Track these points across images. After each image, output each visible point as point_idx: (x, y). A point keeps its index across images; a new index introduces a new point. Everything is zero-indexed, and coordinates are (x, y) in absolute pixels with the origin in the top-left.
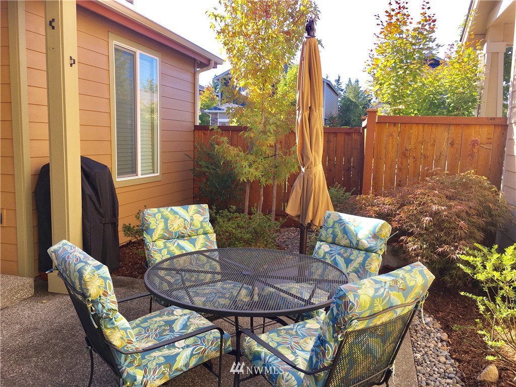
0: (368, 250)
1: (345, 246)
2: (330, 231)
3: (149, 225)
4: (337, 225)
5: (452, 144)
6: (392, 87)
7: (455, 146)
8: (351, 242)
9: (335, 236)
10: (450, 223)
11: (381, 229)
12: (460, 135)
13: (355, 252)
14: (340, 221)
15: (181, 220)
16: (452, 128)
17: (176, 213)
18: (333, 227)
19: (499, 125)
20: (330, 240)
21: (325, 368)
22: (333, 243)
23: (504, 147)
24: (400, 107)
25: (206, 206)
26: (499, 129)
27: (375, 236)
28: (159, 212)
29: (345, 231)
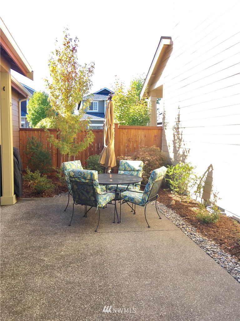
0: (138, 171)
1: (129, 171)
2: (123, 166)
3: (66, 168)
4: (125, 164)
5: (145, 136)
6: (120, 113)
7: (146, 137)
8: (132, 169)
9: (125, 168)
10: (152, 163)
11: (141, 164)
12: (147, 133)
13: (134, 172)
14: (126, 163)
15: (75, 166)
16: (145, 130)
17: (73, 163)
18: (124, 165)
19: (160, 129)
20: (123, 169)
21: (150, 191)
22: (125, 170)
23: (162, 137)
24: (124, 122)
25: (79, 161)
26: (160, 131)
27: (140, 166)
28: (68, 163)
29: (129, 166)
